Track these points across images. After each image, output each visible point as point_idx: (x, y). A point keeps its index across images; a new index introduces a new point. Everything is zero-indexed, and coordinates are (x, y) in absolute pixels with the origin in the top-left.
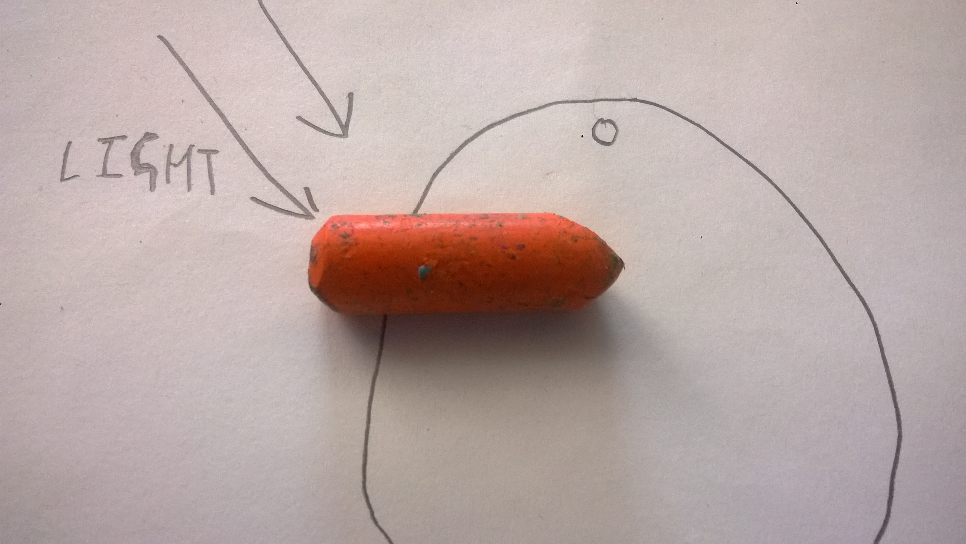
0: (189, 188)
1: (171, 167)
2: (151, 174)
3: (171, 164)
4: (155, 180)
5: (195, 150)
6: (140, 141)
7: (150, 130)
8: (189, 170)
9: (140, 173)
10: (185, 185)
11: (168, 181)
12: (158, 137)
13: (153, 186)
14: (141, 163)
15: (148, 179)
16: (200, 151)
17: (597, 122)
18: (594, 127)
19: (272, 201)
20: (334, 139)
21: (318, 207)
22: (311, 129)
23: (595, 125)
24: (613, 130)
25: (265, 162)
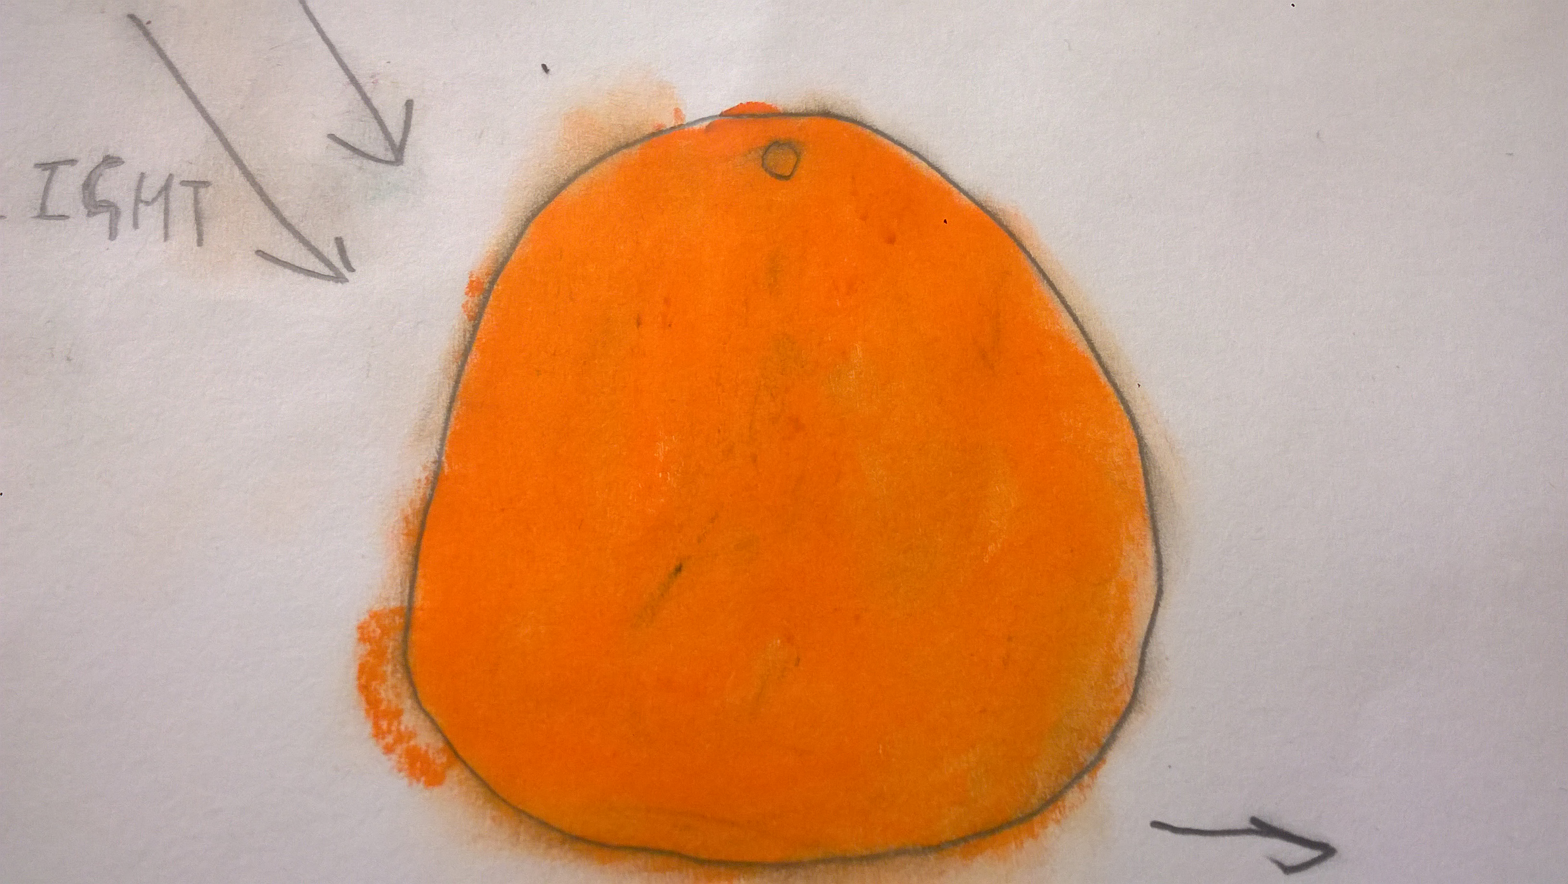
0: (166, 237)
1: (141, 206)
2: (111, 215)
3: (142, 201)
4: (116, 224)
5: (176, 181)
7: (111, 152)
9: (95, 214)
10: (161, 232)
11: (136, 225)
12: (123, 162)
15: (107, 222)
16: (184, 183)
17: (770, 146)
18: (765, 153)
19: (286, 257)
20: (381, 167)
21: (354, 265)
22: (348, 152)
23: (767, 150)
24: (792, 158)
25: (278, 199)
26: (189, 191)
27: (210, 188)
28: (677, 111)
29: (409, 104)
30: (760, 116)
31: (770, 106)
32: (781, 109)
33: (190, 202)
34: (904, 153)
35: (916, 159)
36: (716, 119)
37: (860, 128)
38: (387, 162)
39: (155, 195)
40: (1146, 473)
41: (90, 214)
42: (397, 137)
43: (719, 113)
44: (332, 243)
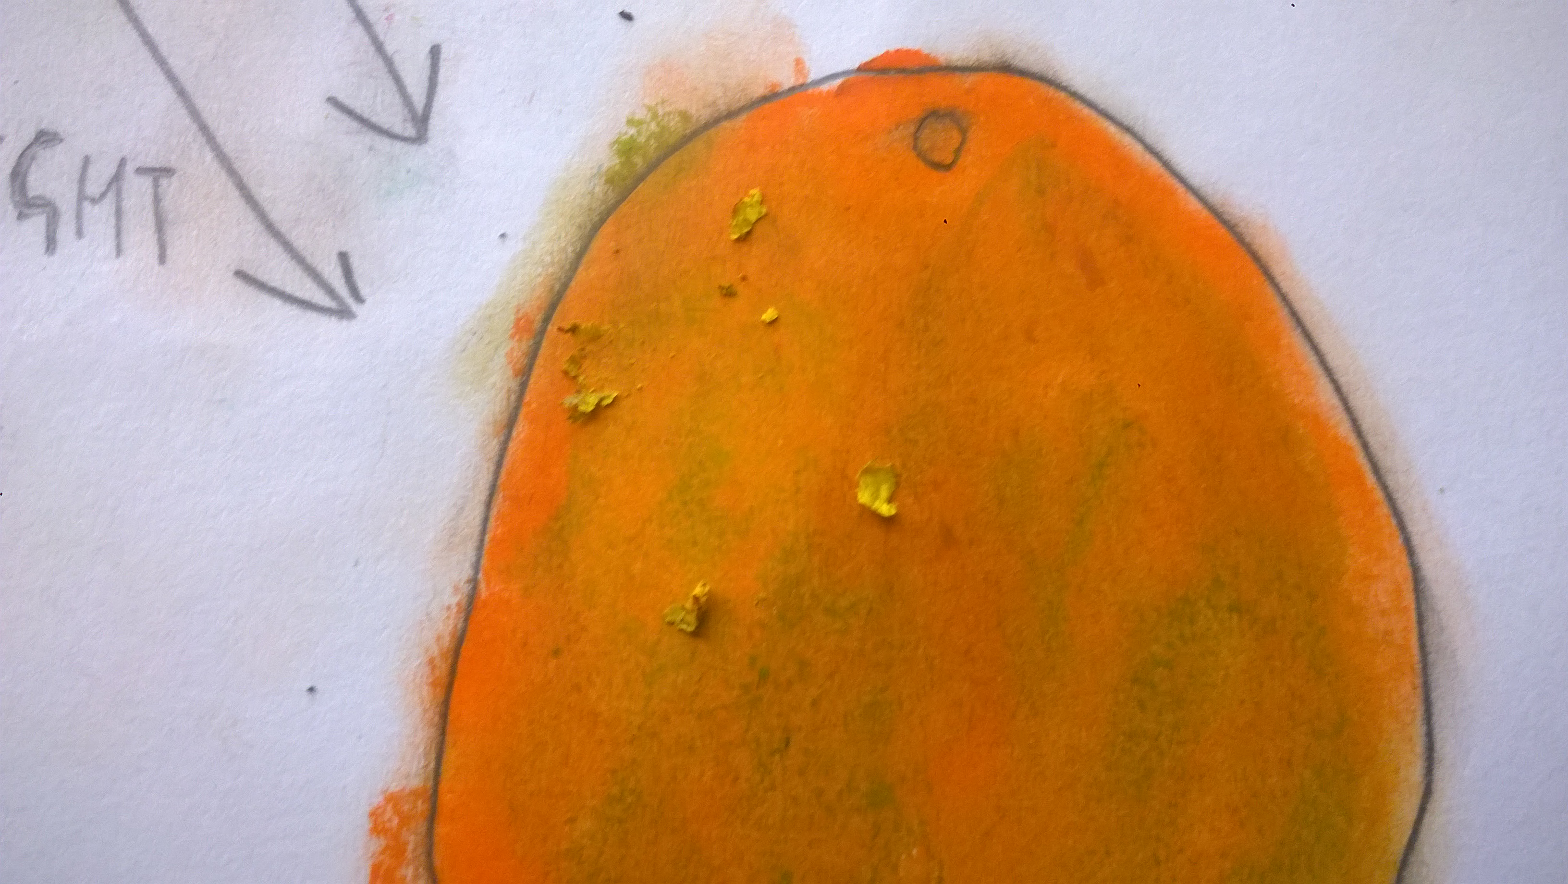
0: (119, 251)
1: (87, 205)
2: (47, 218)
3: (86, 198)
4: (55, 232)
5: (130, 168)
6: (29, 147)
7: (46, 125)
8: (119, 213)
9: (27, 216)
10: (111, 244)
11: (79, 233)
12: (61, 140)
13: (51, 244)
14: (31, 193)
15: (42, 229)
16: (140, 171)
17: (924, 119)
18: (918, 130)
19: (275, 282)
20: (398, 146)
21: (364, 291)
22: (355, 125)
23: (921, 123)
24: (955, 137)
25: (263, 194)
26: (146, 182)
27: (175, 178)
28: (799, 62)
29: (435, 52)
30: (913, 72)
31: (927, 56)
32: (942, 60)
33: (149, 199)
34: (1112, 129)
35: (1127, 139)
36: (853, 76)
37: (1051, 91)
38: (405, 139)
39: (103, 188)
40: (1421, 620)
41: (21, 216)
42: (419, 101)
43: (857, 66)
44: (334, 259)
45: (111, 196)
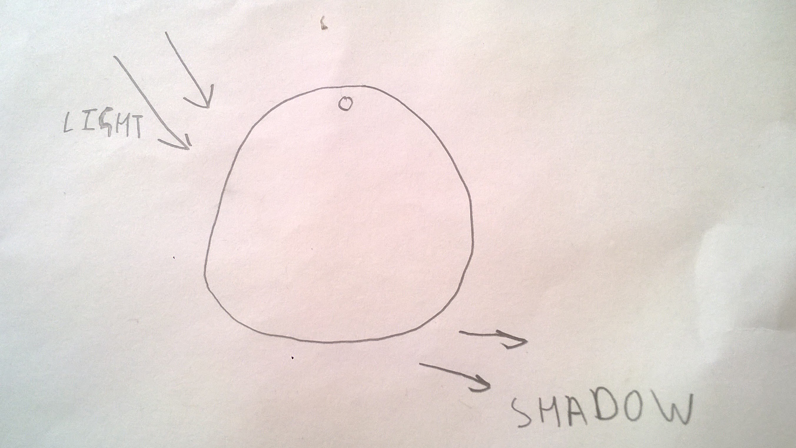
1: (119, 124)
2: (109, 128)
4: (110, 131)
5: (131, 116)
6: (104, 111)
7: (108, 106)
8: (128, 125)
10: (126, 134)
11: (117, 131)
12: (113, 109)
13: (109, 134)
14: (104, 122)
15: (107, 131)
17: (342, 99)
18: (340, 101)
19: (169, 141)
20: (202, 109)
21: (192, 143)
22: (190, 104)
24: (350, 103)
25: (166, 121)
26: (135, 119)
27: (143, 118)
29: (212, 86)
33: (136, 123)
37: (376, 90)
38: (204, 107)
39: (124, 121)
41: (102, 128)
42: (208, 98)
44: (184, 135)
45: (126, 123)
